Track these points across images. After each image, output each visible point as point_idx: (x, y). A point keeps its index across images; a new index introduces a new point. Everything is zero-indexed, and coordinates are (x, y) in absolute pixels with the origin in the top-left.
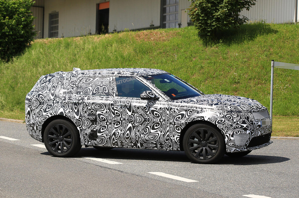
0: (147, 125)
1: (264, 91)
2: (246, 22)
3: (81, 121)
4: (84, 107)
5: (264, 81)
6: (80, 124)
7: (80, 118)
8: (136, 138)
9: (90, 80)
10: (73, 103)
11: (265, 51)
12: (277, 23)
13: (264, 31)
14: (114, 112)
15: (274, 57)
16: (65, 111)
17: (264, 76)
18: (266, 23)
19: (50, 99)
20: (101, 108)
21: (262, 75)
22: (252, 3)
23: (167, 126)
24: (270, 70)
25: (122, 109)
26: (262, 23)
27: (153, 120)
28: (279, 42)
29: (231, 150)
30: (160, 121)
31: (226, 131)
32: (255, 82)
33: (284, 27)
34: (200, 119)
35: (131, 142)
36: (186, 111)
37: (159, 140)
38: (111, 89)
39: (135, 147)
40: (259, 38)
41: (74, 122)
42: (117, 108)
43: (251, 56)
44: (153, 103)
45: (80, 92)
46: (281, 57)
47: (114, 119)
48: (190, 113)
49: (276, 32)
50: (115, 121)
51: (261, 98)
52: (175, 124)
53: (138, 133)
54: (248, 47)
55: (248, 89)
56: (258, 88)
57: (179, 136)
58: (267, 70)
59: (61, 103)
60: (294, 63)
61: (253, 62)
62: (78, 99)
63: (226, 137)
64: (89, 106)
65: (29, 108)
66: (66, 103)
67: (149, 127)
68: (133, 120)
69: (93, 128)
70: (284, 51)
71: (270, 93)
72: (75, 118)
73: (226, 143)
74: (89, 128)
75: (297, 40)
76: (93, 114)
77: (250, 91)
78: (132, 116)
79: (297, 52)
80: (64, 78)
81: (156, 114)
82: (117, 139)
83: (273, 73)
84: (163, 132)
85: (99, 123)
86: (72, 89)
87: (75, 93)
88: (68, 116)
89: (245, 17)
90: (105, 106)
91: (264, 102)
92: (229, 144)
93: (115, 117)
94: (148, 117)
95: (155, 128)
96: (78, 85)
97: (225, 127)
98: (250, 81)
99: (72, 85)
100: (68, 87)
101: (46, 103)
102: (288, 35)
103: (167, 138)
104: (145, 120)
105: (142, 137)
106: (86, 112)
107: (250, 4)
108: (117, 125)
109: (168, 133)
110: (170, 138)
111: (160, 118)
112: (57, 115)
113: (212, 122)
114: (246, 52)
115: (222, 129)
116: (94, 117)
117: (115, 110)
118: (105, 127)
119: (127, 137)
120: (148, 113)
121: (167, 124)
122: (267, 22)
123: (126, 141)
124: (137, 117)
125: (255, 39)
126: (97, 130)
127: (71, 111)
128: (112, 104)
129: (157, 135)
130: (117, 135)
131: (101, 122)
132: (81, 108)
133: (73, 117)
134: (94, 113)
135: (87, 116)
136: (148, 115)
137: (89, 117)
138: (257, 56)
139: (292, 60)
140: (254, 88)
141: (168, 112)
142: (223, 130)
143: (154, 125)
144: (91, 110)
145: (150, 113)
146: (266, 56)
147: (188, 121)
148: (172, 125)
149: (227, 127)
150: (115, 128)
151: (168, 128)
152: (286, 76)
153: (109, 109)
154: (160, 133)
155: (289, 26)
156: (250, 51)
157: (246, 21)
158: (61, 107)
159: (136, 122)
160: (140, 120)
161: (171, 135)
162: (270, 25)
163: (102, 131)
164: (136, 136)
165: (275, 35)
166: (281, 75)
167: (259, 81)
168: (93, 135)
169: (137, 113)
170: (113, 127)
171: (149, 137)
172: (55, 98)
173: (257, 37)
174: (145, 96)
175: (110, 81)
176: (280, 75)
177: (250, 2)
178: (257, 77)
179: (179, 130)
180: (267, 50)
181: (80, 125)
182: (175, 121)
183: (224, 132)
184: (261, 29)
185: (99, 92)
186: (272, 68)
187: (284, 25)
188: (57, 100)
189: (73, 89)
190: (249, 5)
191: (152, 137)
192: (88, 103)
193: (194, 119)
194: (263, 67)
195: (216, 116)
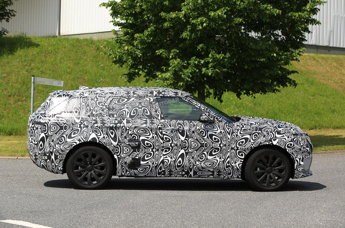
0: (204, 151)
1: (25, 109)
2: (5, 35)
3: (119, 147)
4: (123, 132)
5: (24, 98)
6: (117, 151)
7: (119, 144)
8: (191, 166)
9: (123, 100)
10: (108, 128)
11: (25, 65)
12: (39, 36)
13: (25, 45)
14: (162, 137)
15: (35, 72)
16: (99, 137)
17: (24, 92)
18: (27, 36)
19: (75, 122)
20: (146, 132)
21: (23, 91)
22: (12, 14)
23: (228, 152)
24: (31, 86)
25: (173, 134)
26: (22, 36)
27: (212, 145)
28: (41, 56)
29: (299, 175)
30: (220, 146)
31: (296, 155)
32: (15, 100)
33: (46, 41)
34: (268, 143)
35: (183, 171)
36: (250, 135)
37: (218, 167)
38: (154, 111)
39: (186, 175)
40: (20, 52)
41: (111, 149)
42: (167, 132)
43: (10, 71)
44: (210, 126)
45: (113, 115)
46: (42, 72)
47: (162, 145)
48: (256, 137)
49: (37, 45)
50: (163, 147)
51: (22, 117)
52: (238, 149)
53: (192, 160)
54: (8, 61)
55: (7, 107)
56: (18, 106)
57: (242, 163)
58: (28, 86)
59: (91, 127)
60: (56, 79)
61: (13, 78)
62: (113, 122)
63: (296, 162)
64: (130, 131)
65: (43, 133)
66: (99, 128)
67: (205, 153)
68: (187, 146)
69: (134, 155)
70: (46, 66)
71: (30, 111)
72: (112, 145)
73: (295, 168)
74: (129, 156)
75: (59, 55)
76: (135, 139)
77: (9, 109)
78: (186, 141)
79: (59, 67)
80: (88, 99)
81: (215, 139)
82: (165, 168)
83: (34, 90)
84: (223, 158)
85: (142, 150)
86: (101, 112)
87: (107, 116)
88: (103, 142)
89: (4, 29)
90: (151, 130)
91: (25, 120)
92: (298, 169)
93: (164, 142)
94: (206, 142)
95: (213, 153)
96: (109, 106)
97: (295, 151)
98: (9, 97)
99: (102, 107)
100: (96, 108)
101: (70, 127)
102: (51, 49)
103: (227, 165)
104: (202, 145)
105: (198, 164)
106: (125, 137)
107: (10, 15)
108: (166, 151)
109: (229, 159)
110: (231, 164)
111: (220, 143)
112: (88, 141)
113: (281, 146)
114: (5, 66)
115: (292, 153)
116: (137, 143)
117: (164, 135)
118: (151, 154)
119: (179, 164)
120: (206, 137)
121: (228, 149)
122: (29, 35)
123: (177, 170)
124: (192, 143)
125: (15, 53)
126: (140, 158)
127: (107, 137)
128: (160, 129)
129: (216, 161)
130: (166, 163)
131: (145, 148)
132: (118, 133)
133: (110, 144)
134: (137, 139)
135: (127, 142)
136: (205, 140)
137: (130, 143)
138: (17, 71)
139: (54, 75)
140: (14, 106)
141: (229, 137)
142: (293, 155)
143: (212, 151)
144: (133, 135)
145: (208, 137)
146: (27, 71)
147: (254, 145)
148: (234, 151)
149: (297, 151)
150: (164, 155)
151: (229, 154)
152: (47, 92)
153: (156, 134)
154: (219, 160)
155: (51, 39)
156: (10, 65)
157: (5, 33)
158: (93, 132)
159: (191, 148)
160: (195, 145)
161: (232, 161)
162: (31, 38)
163: (146, 159)
164: (190, 163)
165: (36, 49)
166: (43, 91)
167: (20, 98)
168: (135, 164)
169: (192, 137)
170: (161, 154)
171: (206, 164)
172: (82, 121)
173: (17, 50)
174: (206, 119)
175: (150, 101)
176: (41, 92)
177: (10, 14)
178: (17, 93)
179: (242, 155)
180: (27, 65)
181: (117, 153)
182: (238, 146)
183: (294, 156)
184: (22, 43)
185: (138, 115)
186: (32, 84)
187: (45, 38)
188: (86, 124)
189: (103, 110)
190: (8, 16)
191: (210, 165)
192: (128, 127)
193: (261, 143)
194: (23, 83)
195: (284, 139)
